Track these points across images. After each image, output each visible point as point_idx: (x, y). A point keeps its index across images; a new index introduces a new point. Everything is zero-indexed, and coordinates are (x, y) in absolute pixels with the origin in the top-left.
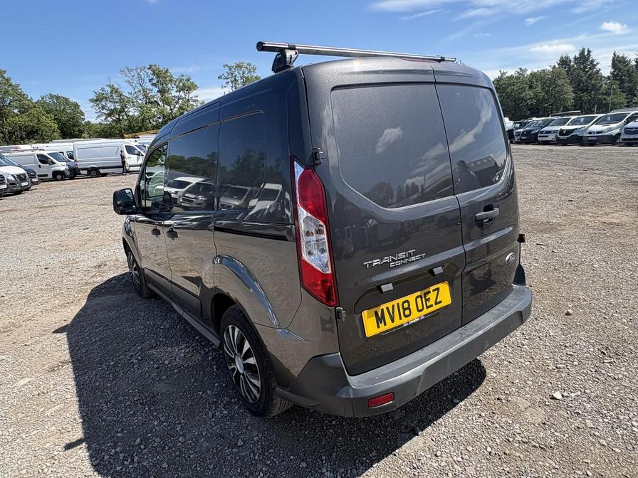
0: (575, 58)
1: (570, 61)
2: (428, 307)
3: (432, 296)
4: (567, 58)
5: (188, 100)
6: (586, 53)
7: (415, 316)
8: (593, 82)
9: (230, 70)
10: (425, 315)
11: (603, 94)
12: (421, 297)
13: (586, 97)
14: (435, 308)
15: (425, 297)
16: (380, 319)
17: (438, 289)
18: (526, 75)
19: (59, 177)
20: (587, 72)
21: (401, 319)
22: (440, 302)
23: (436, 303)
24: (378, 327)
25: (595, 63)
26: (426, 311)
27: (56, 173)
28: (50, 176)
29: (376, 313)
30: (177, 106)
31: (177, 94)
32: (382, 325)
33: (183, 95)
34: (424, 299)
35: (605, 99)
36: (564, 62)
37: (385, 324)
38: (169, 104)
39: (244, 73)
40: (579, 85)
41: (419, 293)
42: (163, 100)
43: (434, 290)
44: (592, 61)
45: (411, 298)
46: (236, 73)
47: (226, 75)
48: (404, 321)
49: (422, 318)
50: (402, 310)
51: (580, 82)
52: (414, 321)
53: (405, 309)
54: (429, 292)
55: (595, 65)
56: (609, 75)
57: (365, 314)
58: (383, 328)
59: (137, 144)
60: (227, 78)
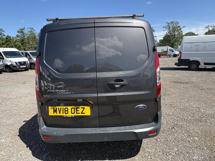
2: (77, 113)
3: (80, 110)
7: (70, 115)
9: (168, 24)
10: (75, 116)
12: (74, 108)
14: (81, 114)
15: (76, 109)
16: (55, 111)
17: (84, 108)
21: (63, 113)
22: (84, 113)
23: (82, 113)
24: (54, 113)
26: (75, 114)
29: (54, 108)
32: (55, 113)
34: (75, 110)
37: (57, 113)
39: (173, 25)
41: (73, 107)
43: (81, 108)
45: (70, 108)
46: (170, 25)
47: (166, 26)
48: (64, 115)
49: (73, 116)
50: (64, 111)
52: (69, 116)
53: (65, 111)
54: (79, 108)
57: (50, 107)
58: (55, 114)
60: (166, 27)
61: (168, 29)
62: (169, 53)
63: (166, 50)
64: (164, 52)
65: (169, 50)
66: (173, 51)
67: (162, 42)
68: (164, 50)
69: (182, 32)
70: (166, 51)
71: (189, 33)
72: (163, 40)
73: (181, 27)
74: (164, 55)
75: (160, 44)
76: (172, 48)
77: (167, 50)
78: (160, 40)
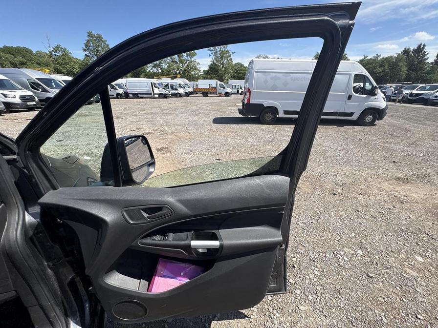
0: (414, 50)
1: (410, 51)
4: (409, 49)
5: (191, 62)
6: (422, 47)
8: (421, 65)
11: (426, 73)
13: (413, 74)
18: (379, 59)
19: (119, 97)
20: (419, 59)
25: (426, 53)
27: (118, 94)
28: (115, 96)
30: (186, 64)
31: (186, 58)
33: (189, 59)
35: (426, 76)
36: (406, 52)
38: (182, 63)
40: (412, 67)
42: (179, 61)
44: (425, 52)
51: (413, 64)
55: (426, 55)
56: (433, 61)
59: (158, 82)
60: (212, 51)
61: (214, 53)
62: (220, 90)
63: (215, 86)
64: (213, 88)
65: (218, 85)
66: (224, 88)
67: (206, 74)
68: (212, 86)
69: (231, 60)
70: (215, 88)
71: (237, 63)
72: (208, 71)
73: (231, 53)
74: (213, 93)
75: (204, 76)
76: (223, 83)
77: (217, 85)
78: (204, 71)
